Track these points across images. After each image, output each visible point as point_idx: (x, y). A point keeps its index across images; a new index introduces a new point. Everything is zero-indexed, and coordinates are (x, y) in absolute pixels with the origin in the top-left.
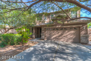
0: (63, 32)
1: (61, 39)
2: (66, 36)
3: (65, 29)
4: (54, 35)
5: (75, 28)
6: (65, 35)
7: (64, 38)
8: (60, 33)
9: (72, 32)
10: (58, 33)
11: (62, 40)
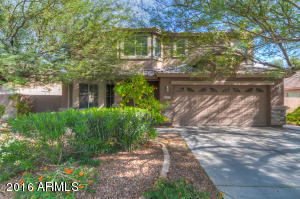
0: (231, 99)
1: (224, 118)
2: (238, 110)
3: (237, 90)
4: (202, 108)
5: (259, 90)
6: (234, 107)
7: (232, 115)
8: (221, 103)
9: (252, 98)
10: (217, 101)
11: (227, 122)
